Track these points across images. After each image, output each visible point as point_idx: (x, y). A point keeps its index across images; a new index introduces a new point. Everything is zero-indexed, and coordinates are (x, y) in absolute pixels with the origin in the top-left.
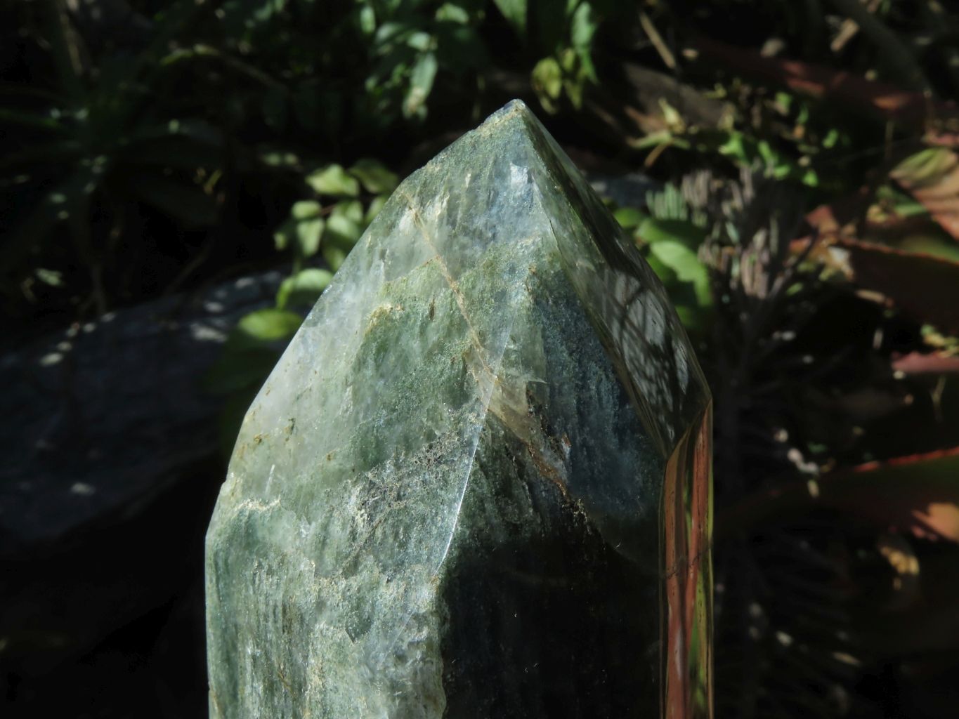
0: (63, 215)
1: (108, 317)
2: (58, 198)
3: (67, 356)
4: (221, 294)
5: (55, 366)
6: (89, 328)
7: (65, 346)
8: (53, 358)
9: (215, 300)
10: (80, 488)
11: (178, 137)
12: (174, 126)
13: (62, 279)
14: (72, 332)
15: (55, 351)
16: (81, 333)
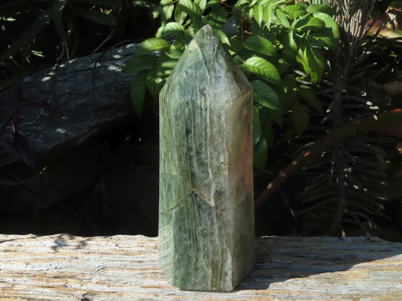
0: (48, 22)
1: (71, 61)
3: (53, 78)
5: (47, 81)
6: (62, 66)
7: (52, 74)
8: (47, 78)
9: (117, 54)
10: (59, 130)
13: (43, 54)
14: (54, 68)
15: (48, 76)
16: (58, 68)
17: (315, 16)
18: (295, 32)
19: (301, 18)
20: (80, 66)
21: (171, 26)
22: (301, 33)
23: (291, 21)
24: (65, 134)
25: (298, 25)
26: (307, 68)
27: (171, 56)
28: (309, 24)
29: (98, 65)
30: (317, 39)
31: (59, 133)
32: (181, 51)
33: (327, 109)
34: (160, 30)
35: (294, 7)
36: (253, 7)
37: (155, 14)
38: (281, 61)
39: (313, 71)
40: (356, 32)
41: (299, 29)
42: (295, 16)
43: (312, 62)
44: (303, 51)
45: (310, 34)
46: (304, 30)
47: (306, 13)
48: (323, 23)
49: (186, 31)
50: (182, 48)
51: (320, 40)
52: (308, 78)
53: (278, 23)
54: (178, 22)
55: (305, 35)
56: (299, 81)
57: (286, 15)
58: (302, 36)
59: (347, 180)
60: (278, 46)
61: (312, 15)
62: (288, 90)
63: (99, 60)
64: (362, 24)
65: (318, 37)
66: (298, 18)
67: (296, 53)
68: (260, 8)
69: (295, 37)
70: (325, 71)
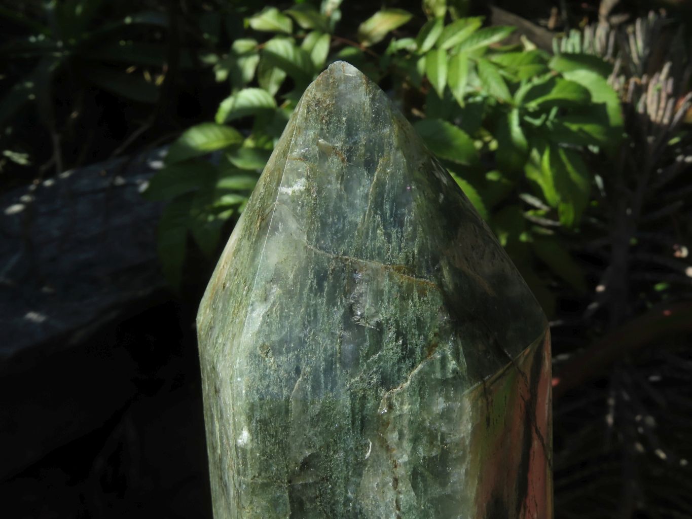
0: (32, 97)
1: (66, 175)
2: (29, 85)
3: (28, 206)
4: (163, 153)
5: (18, 214)
6: (48, 183)
7: (26, 198)
8: (16, 208)
9: (157, 158)
10: (32, 316)
11: (132, 25)
12: (128, 20)
13: (28, 159)
14: (32, 187)
15: (18, 202)
16: (40, 187)
17: (568, 76)
18: (523, 112)
19: (537, 81)
20: (84, 183)
21: (248, 97)
22: (536, 115)
23: (513, 87)
24: (44, 325)
25: (529, 97)
26: (550, 192)
27: (239, 163)
28: (555, 94)
29: (120, 181)
30: (574, 127)
31: (30, 323)
32: (264, 154)
33: (597, 283)
34: (226, 106)
35: (519, 56)
36: (425, 54)
37: (221, 75)
38: (492, 176)
39: (564, 200)
40: (661, 113)
41: (533, 105)
42: (523, 76)
43: (561, 180)
44: (541, 153)
45: (556, 116)
46: (544, 109)
47: (547, 70)
48: (586, 93)
49: (278, 110)
50: (268, 146)
51: (581, 130)
52: (553, 214)
53: (484, 93)
54: (266, 89)
55: (547, 119)
56: (534, 219)
57: (502, 72)
58: (537, 122)
59: (643, 440)
60: (486, 144)
61: (560, 76)
62: (508, 240)
63: (123, 172)
64: (676, 95)
65: (574, 122)
66: (530, 80)
67: (525, 157)
68: (441, 56)
69: (523, 124)
70: (592, 199)
